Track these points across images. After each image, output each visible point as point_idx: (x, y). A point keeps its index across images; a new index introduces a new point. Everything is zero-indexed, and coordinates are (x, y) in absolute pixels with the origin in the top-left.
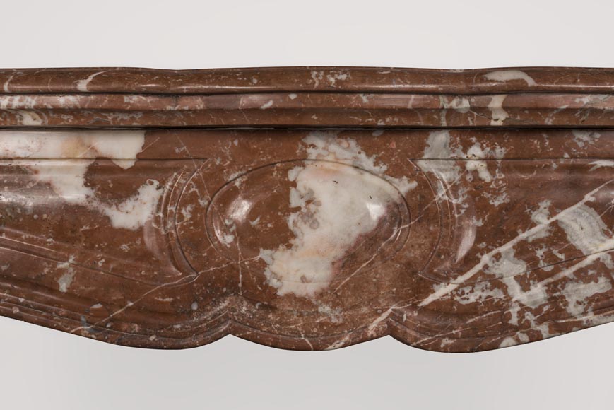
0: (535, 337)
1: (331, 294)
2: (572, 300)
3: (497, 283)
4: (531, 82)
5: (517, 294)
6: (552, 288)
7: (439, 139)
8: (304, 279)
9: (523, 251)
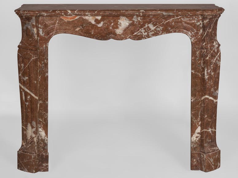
0: (146, 38)
1: (123, 34)
2: (150, 34)
3: (142, 33)
4: (145, 12)
5: (144, 34)
6: (147, 33)
7: (135, 17)
8: (120, 32)
9: (144, 29)
